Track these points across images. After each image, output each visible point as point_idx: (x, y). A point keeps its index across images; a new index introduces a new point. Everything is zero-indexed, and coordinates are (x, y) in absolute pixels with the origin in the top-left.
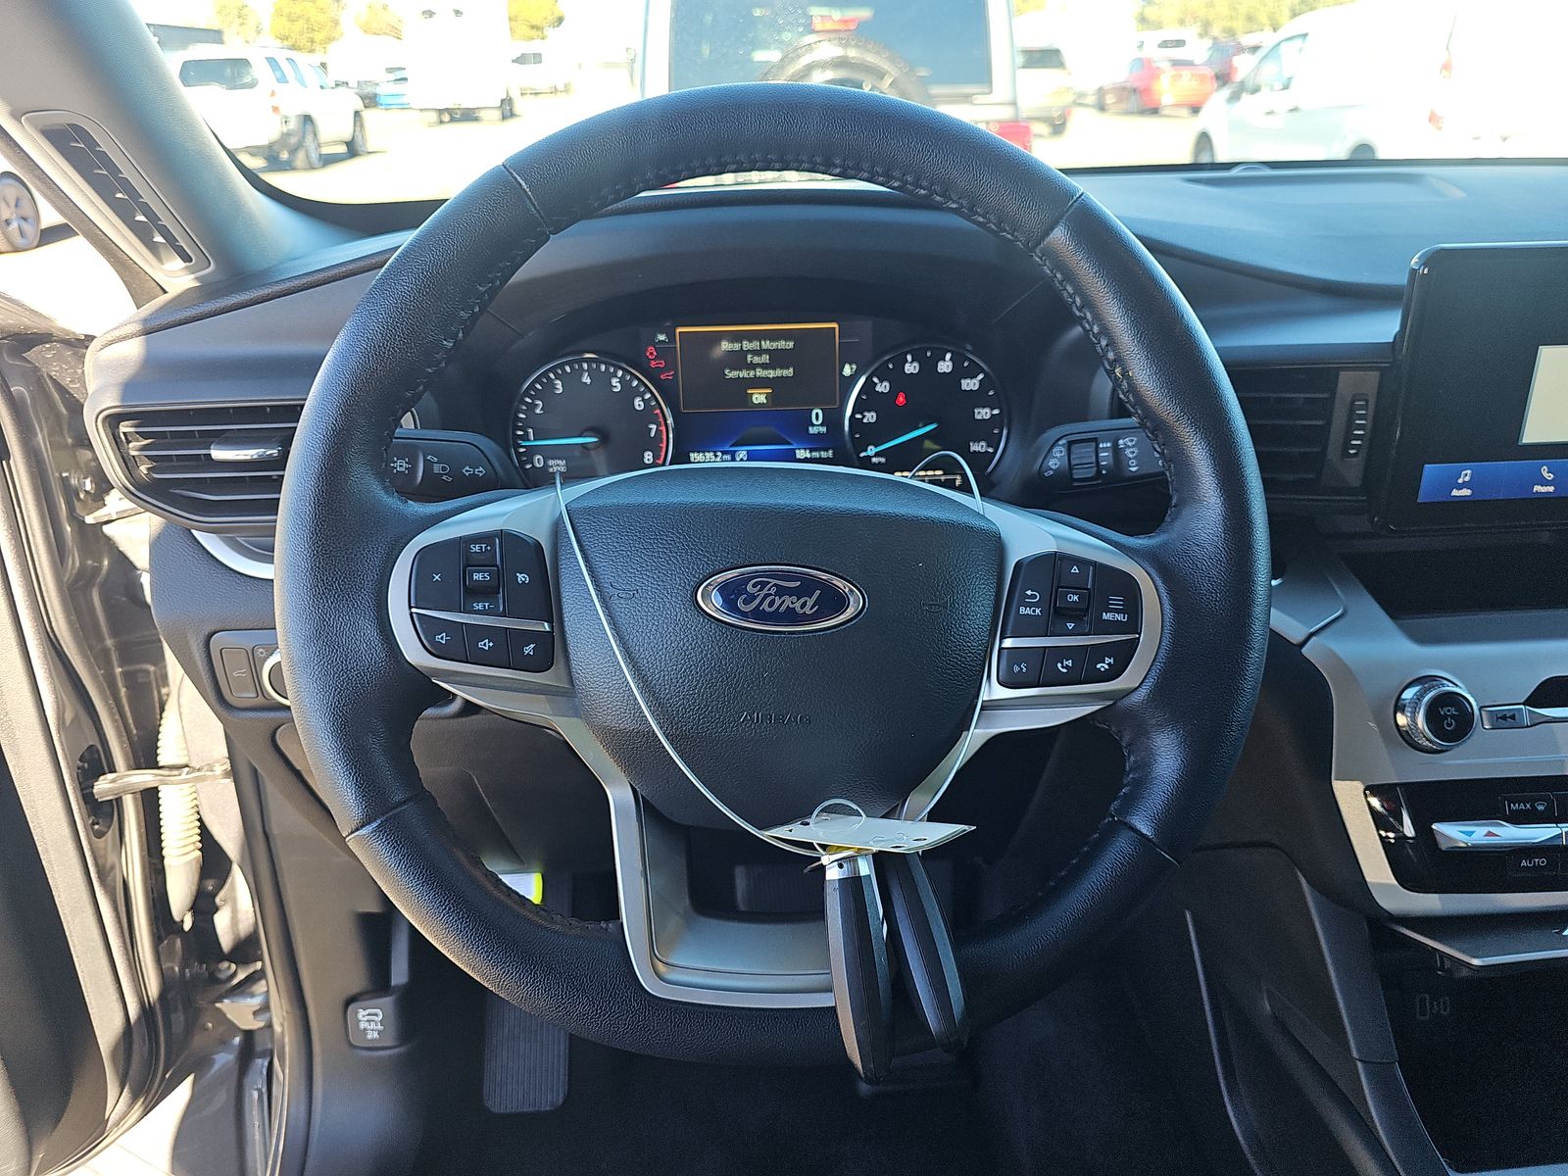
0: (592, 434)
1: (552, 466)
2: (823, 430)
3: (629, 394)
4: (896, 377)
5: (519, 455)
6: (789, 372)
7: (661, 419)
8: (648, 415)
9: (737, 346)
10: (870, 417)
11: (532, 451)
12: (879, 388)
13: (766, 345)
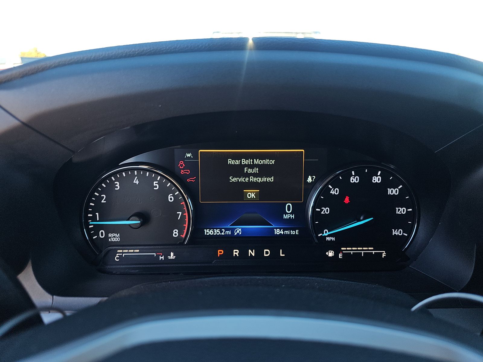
0: (137, 218)
1: (110, 238)
2: (293, 216)
3: (164, 192)
4: (344, 185)
5: (89, 230)
6: (271, 179)
7: (185, 208)
8: (176, 206)
9: (237, 162)
10: (326, 211)
11: (98, 228)
12: (332, 192)
13: (257, 162)
